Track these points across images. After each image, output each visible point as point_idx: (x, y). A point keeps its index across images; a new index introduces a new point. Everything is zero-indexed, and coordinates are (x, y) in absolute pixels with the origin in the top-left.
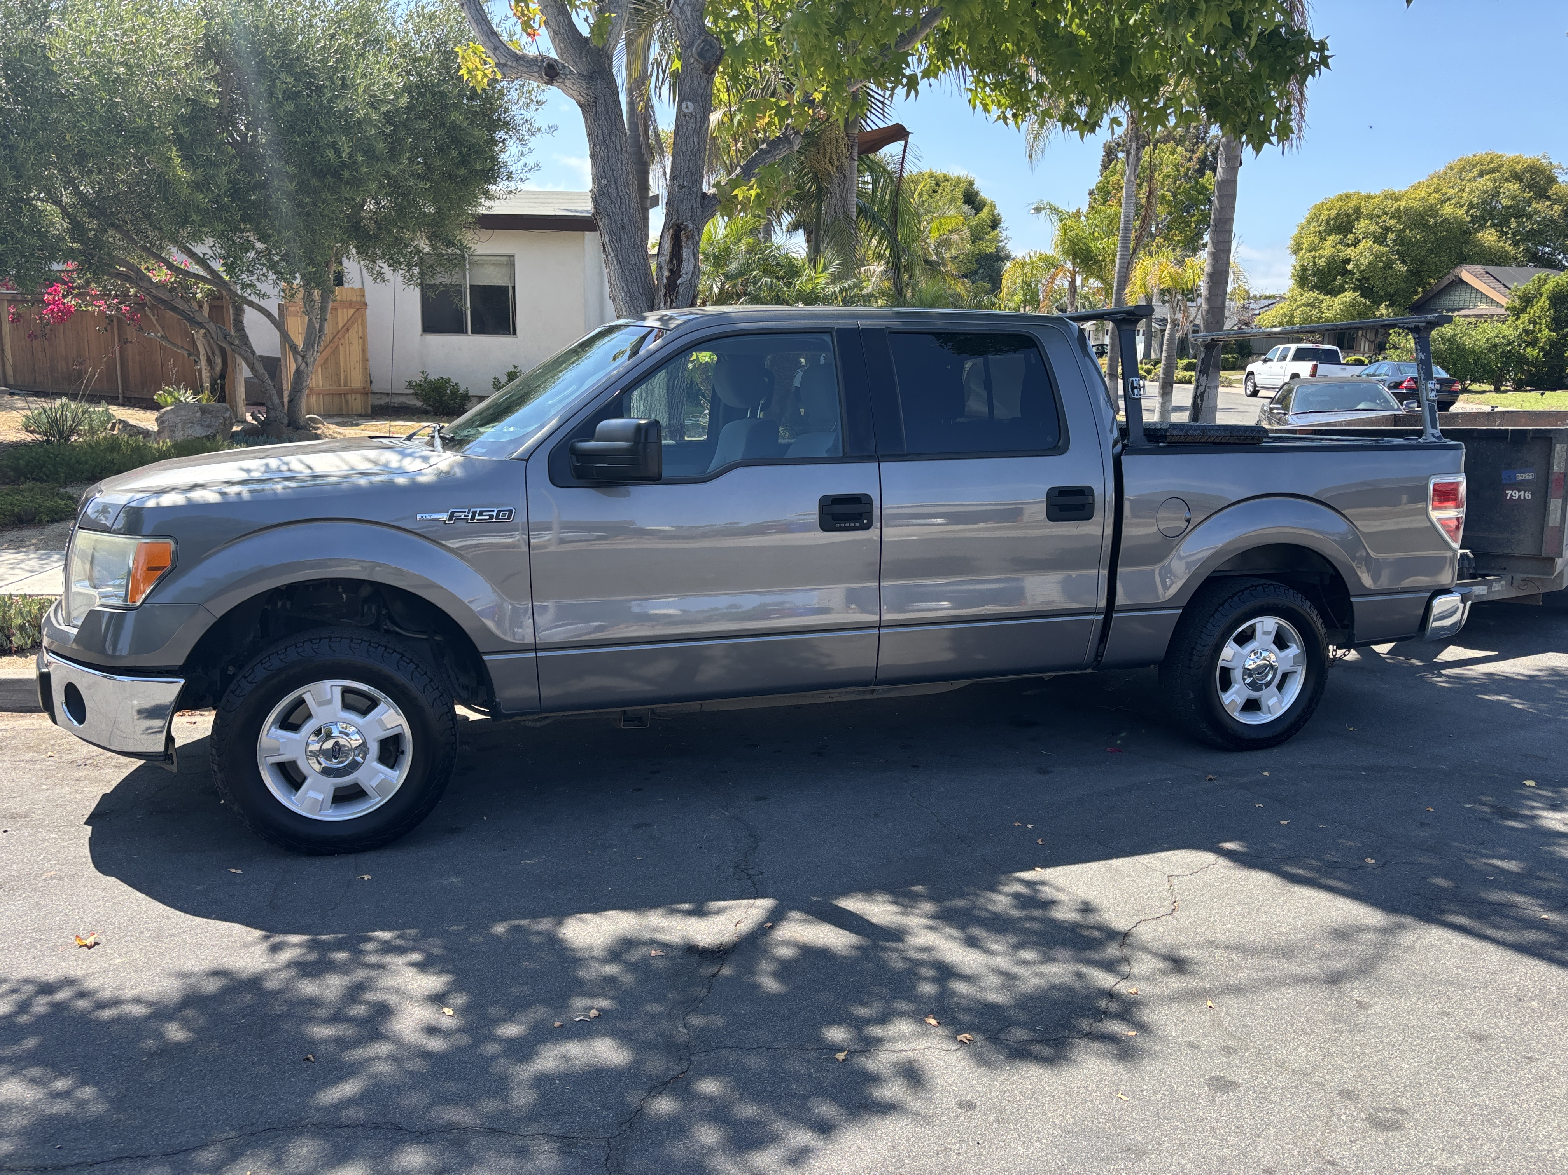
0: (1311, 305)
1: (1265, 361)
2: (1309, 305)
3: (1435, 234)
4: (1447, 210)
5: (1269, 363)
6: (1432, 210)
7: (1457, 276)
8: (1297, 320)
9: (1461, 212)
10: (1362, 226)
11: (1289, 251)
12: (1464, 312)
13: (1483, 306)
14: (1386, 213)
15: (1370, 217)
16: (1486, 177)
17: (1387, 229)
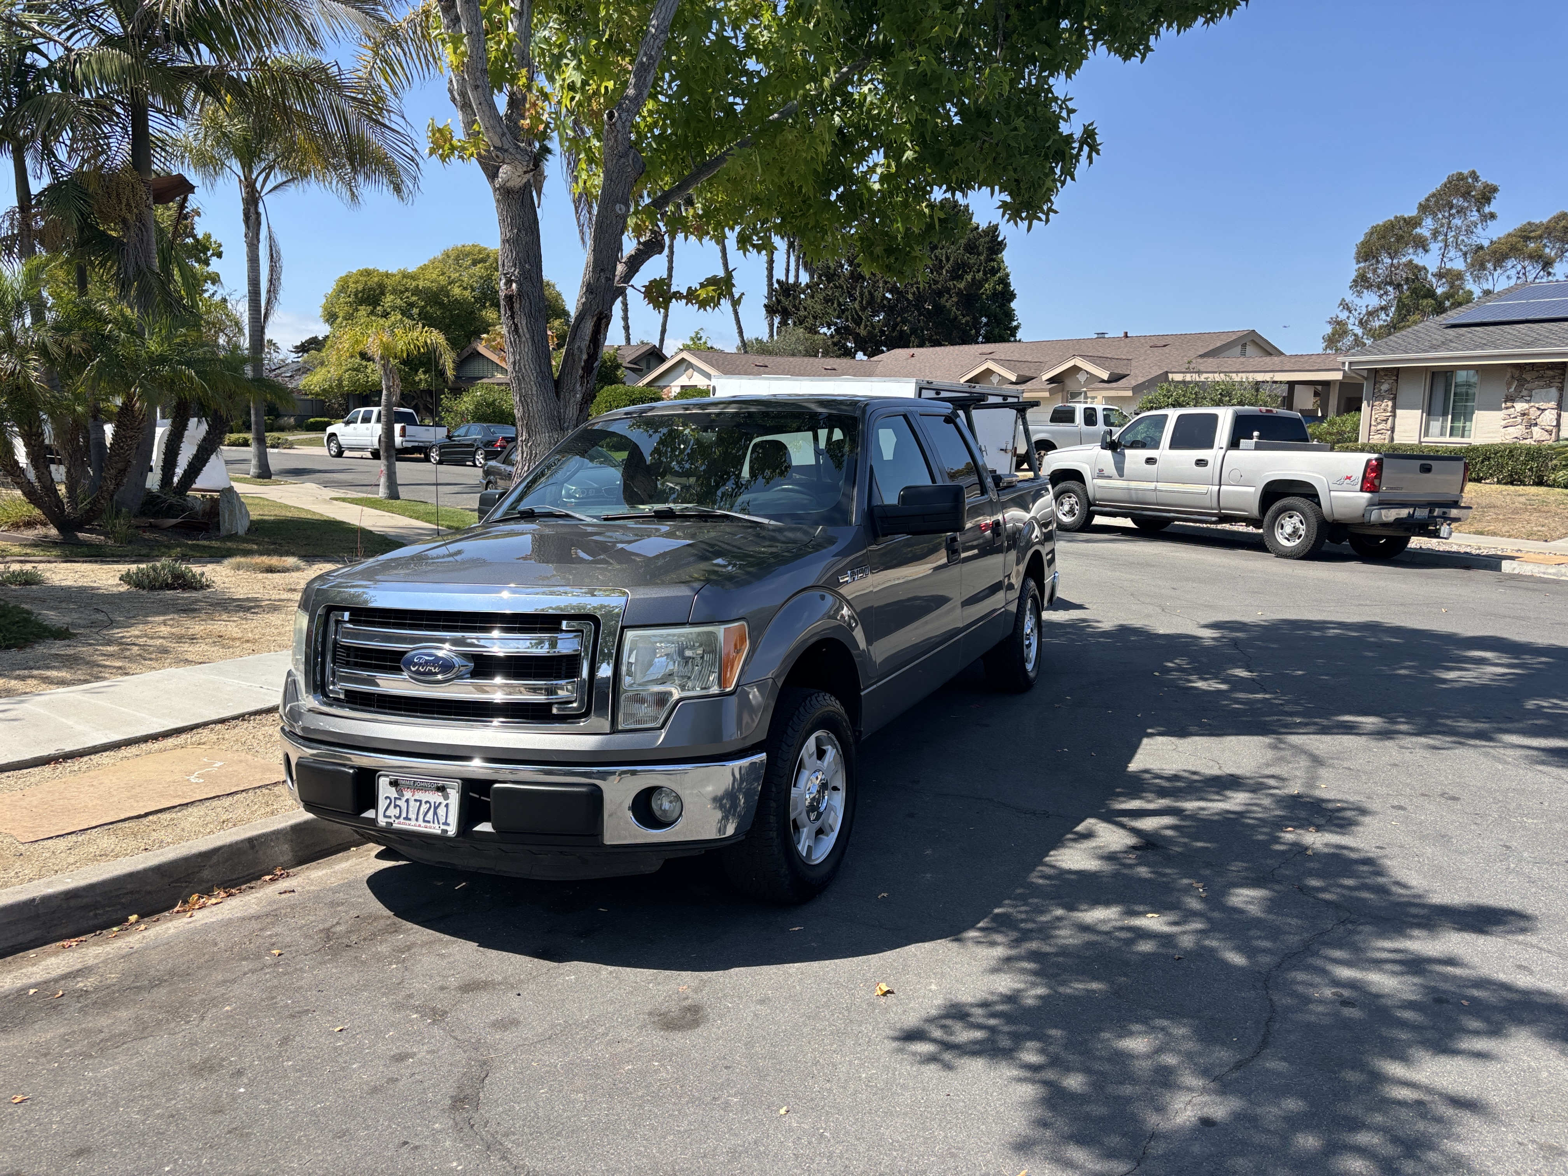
0: (357, 370)
1: (348, 423)
2: (354, 370)
3: (450, 311)
4: (456, 291)
5: (352, 425)
6: (443, 290)
7: (475, 349)
8: (345, 383)
9: (467, 293)
10: (388, 300)
11: (322, 319)
12: (485, 381)
13: (499, 376)
14: (407, 290)
15: (394, 292)
16: (479, 266)
17: (411, 305)
